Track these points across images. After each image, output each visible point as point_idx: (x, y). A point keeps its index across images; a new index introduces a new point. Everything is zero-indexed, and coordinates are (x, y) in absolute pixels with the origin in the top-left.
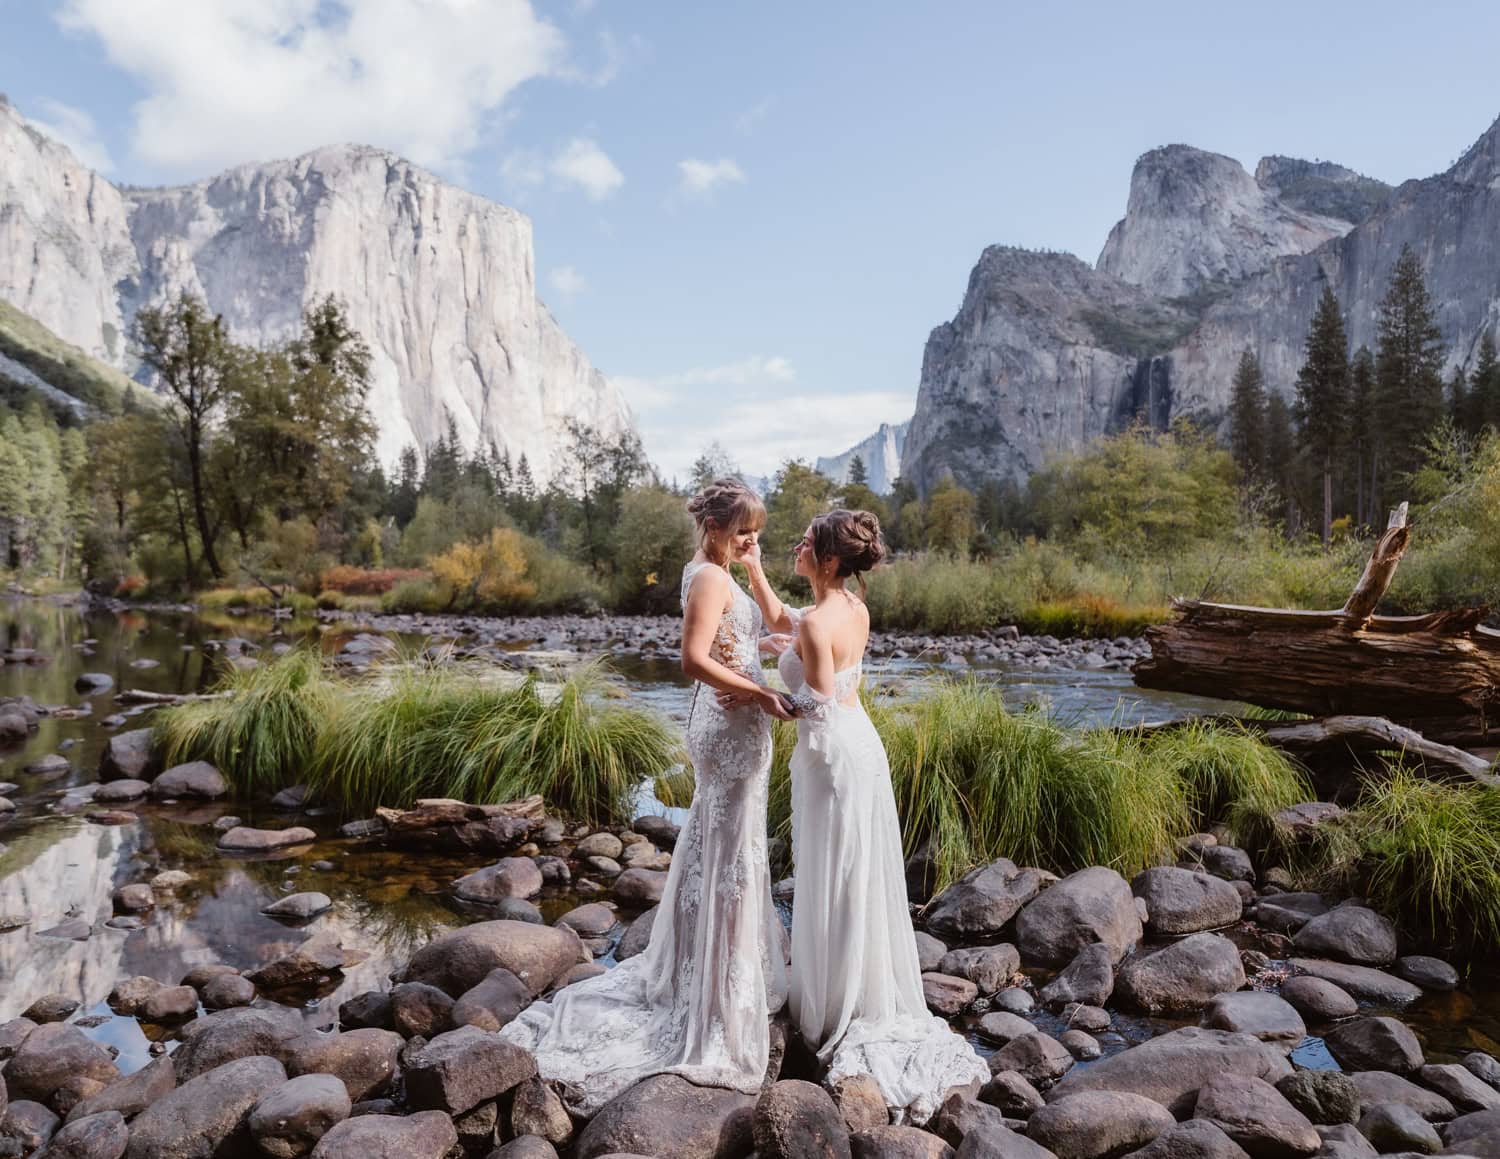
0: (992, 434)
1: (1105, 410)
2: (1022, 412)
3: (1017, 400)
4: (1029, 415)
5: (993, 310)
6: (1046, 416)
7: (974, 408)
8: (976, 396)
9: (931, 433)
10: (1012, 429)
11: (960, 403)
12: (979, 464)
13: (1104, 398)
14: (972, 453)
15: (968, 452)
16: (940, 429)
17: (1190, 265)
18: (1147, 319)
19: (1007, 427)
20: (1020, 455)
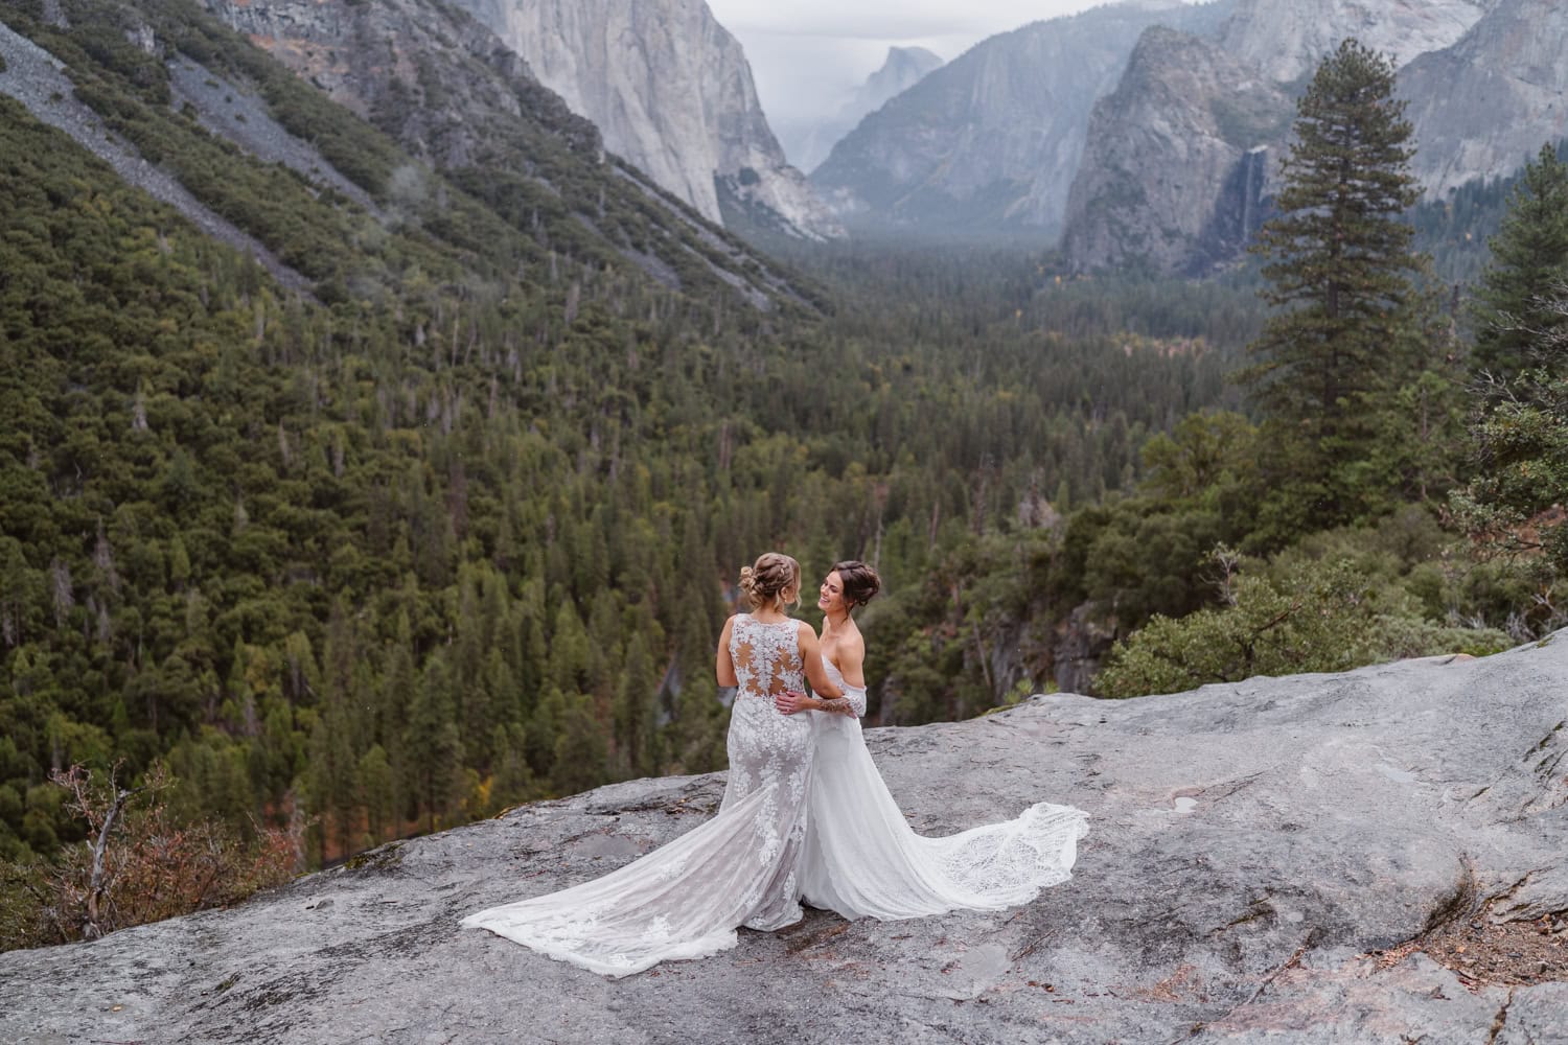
0: (1138, 197)
1: (1218, 185)
2: (1160, 182)
3: (1156, 174)
4: (1165, 185)
5: (1145, 97)
6: (1177, 187)
7: (1126, 175)
8: (1128, 165)
9: (1093, 187)
10: (1152, 194)
11: (1116, 168)
12: (1127, 221)
13: (1218, 176)
14: (1122, 211)
15: (1119, 210)
16: (1100, 188)
17: (1304, 46)
18: (1259, 106)
19: (1148, 192)
20: (1156, 214)
